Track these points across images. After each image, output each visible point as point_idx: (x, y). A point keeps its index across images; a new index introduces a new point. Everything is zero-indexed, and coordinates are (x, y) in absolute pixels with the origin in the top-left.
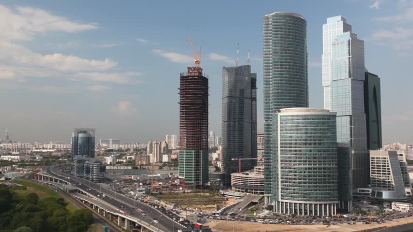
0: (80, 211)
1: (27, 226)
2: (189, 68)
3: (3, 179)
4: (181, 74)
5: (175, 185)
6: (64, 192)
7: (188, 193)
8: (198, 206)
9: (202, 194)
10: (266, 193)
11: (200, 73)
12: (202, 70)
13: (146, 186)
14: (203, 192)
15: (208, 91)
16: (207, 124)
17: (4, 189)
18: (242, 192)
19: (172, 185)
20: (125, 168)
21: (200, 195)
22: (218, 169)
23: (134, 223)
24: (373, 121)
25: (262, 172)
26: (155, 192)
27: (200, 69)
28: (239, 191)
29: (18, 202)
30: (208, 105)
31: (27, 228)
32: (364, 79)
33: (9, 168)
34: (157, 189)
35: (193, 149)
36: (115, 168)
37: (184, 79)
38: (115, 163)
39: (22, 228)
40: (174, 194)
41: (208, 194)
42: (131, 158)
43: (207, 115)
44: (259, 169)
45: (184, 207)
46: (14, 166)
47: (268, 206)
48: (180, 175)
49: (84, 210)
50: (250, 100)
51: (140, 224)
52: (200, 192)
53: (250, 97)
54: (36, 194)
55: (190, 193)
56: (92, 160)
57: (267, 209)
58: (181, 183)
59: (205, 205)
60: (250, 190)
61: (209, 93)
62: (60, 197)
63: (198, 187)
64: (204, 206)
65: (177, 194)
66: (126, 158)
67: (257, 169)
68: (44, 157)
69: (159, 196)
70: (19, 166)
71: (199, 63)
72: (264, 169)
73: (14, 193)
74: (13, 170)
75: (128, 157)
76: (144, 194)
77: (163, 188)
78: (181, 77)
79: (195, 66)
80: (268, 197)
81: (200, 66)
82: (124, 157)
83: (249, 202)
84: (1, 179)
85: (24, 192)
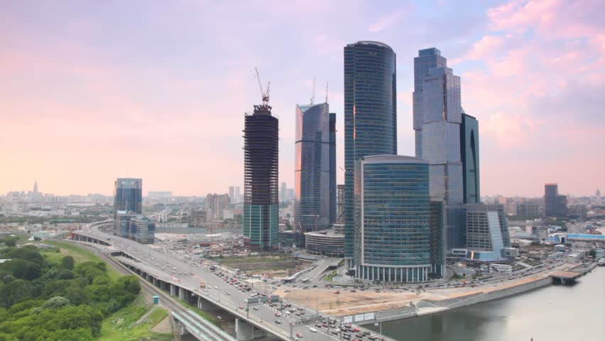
0: (126, 278)
1: (62, 296)
2: (255, 106)
3: (32, 239)
4: (246, 114)
5: (238, 247)
6: (105, 255)
7: (254, 256)
8: (267, 272)
9: (271, 257)
10: (347, 256)
11: (270, 112)
12: (271, 108)
13: (204, 248)
14: (272, 255)
15: (278, 134)
16: (277, 174)
17: (33, 251)
18: (319, 254)
19: (234, 247)
20: (179, 225)
21: (269, 259)
22: (289, 227)
23: (190, 292)
24: (471, 171)
25: (343, 230)
26: (215, 256)
27: (269, 107)
28: (315, 254)
29: (50, 267)
30: (278, 151)
31: (62, 298)
32: (461, 122)
33: (39, 225)
34: (217, 252)
35: (259, 204)
36: (166, 226)
37: (248, 119)
38: (166, 220)
39: (56, 298)
40: (238, 257)
41: (278, 257)
42: (185, 214)
43: (277, 162)
44: (339, 227)
45: (249, 272)
46: (45, 223)
47: (349, 271)
48: (245, 235)
49: (130, 277)
50: (328, 145)
51: (197, 293)
52: (268, 255)
53: (328, 141)
54: (71, 257)
55: (257, 256)
56: (140, 217)
57: (347, 274)
58: (245, 244)
59: (275, 270)
60: (328, 252)
61: (279, 136)
62: (101, 261)
63: (266, 249)
64: (273, 272)
65: (241, 257)
66: (180, 214)
67: (336, 227)
68: (81, 213)
69: (219, 260)
70: (51, 223)
71: (267, 101)
72: (345, 227)
73: (45, 256)
74: (44, 228)
75: (182, 213)
76: (201, 257)
77: (225, 250)
78: (246, 117)
79: (262, 104)
80: (349, 261)
81: (269, 104)
82: (177, 213)
83: (327, 267)
84: (30, 239)
85: (58, 254)
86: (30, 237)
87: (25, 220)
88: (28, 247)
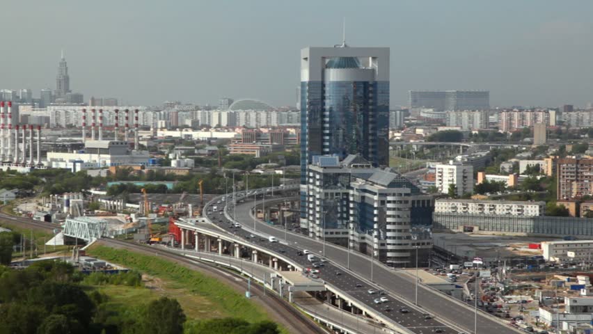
3: (57, 240)
17: (62, 279)
20: (515, 208)
33: (76, 199)
36: (473, 208)
38: (470, 189)
42: (536, 170)
46: (93, 191)
54: (175, 303)
56: (382, 178)
62: (264, 318)
66: (516, 168)
68: (199, 162)
70: (113, 194)
73: (98, 297)
74: (91, 208)
75: (523, 168)
82: (506, 166)
84: (51, 243)
85: (135, 291)
86: (52, 236)
87: (36, 183)
88: (48, 266)
